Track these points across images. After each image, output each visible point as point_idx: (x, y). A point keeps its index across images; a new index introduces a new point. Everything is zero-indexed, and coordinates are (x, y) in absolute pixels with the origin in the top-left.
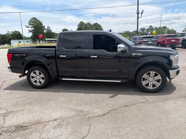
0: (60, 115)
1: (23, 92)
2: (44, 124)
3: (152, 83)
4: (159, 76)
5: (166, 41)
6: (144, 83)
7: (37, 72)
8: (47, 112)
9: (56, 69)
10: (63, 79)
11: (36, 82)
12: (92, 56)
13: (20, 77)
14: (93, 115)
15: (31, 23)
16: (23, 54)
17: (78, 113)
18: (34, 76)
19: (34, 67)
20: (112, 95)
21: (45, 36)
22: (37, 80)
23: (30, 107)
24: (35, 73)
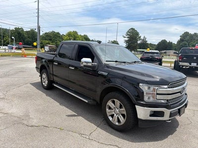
4: (124, 109)
6: (108, 113)
12: (70, 67)
18: (44, 78)
21: (138, 47)
22: (45, 81)
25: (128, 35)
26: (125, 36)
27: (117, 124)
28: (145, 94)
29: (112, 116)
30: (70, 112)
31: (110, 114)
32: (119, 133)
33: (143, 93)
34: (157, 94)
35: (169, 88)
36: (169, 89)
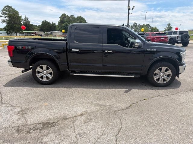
0: (84, 110)
1: (29, 88)
2: (72, 119)
3: (162, 78)
4: (170, 71)
5: (156, 39)
6: (155, 78)
7: (45, 67)
8: (68, 108)
9: (66, 64)
10: (74, 74)
11: (42, 77)
12: (106, 51)
13: (23, 72)
14: (118, 109)
15: (5, 12)
16: (28, 46)
17: (101, 107)
18: (41, 71)
19: (41, 61)
20: (126, 90)
22: (44, 76)
23: (47, 104)
24: (42, 68)
26: (1, 15)
28: (182, 58)
29: (158, 79)
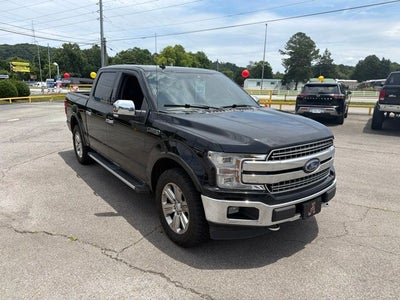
6: (165, 209)
12: (107, 120)
15: (292, 44)
18: (78, 141)
20: (114, 211)
21: (311, 73)
25: (290, 47)
26: (285, 51)
27: (178, 230)
28: (218, 173)
29: (172, 215)
30: (106, 207)
31: (170, 212)
32: (179, 250)
33: (214, 169)
34: (245, 172)
35: (270, 159)
36: (270, 162)
